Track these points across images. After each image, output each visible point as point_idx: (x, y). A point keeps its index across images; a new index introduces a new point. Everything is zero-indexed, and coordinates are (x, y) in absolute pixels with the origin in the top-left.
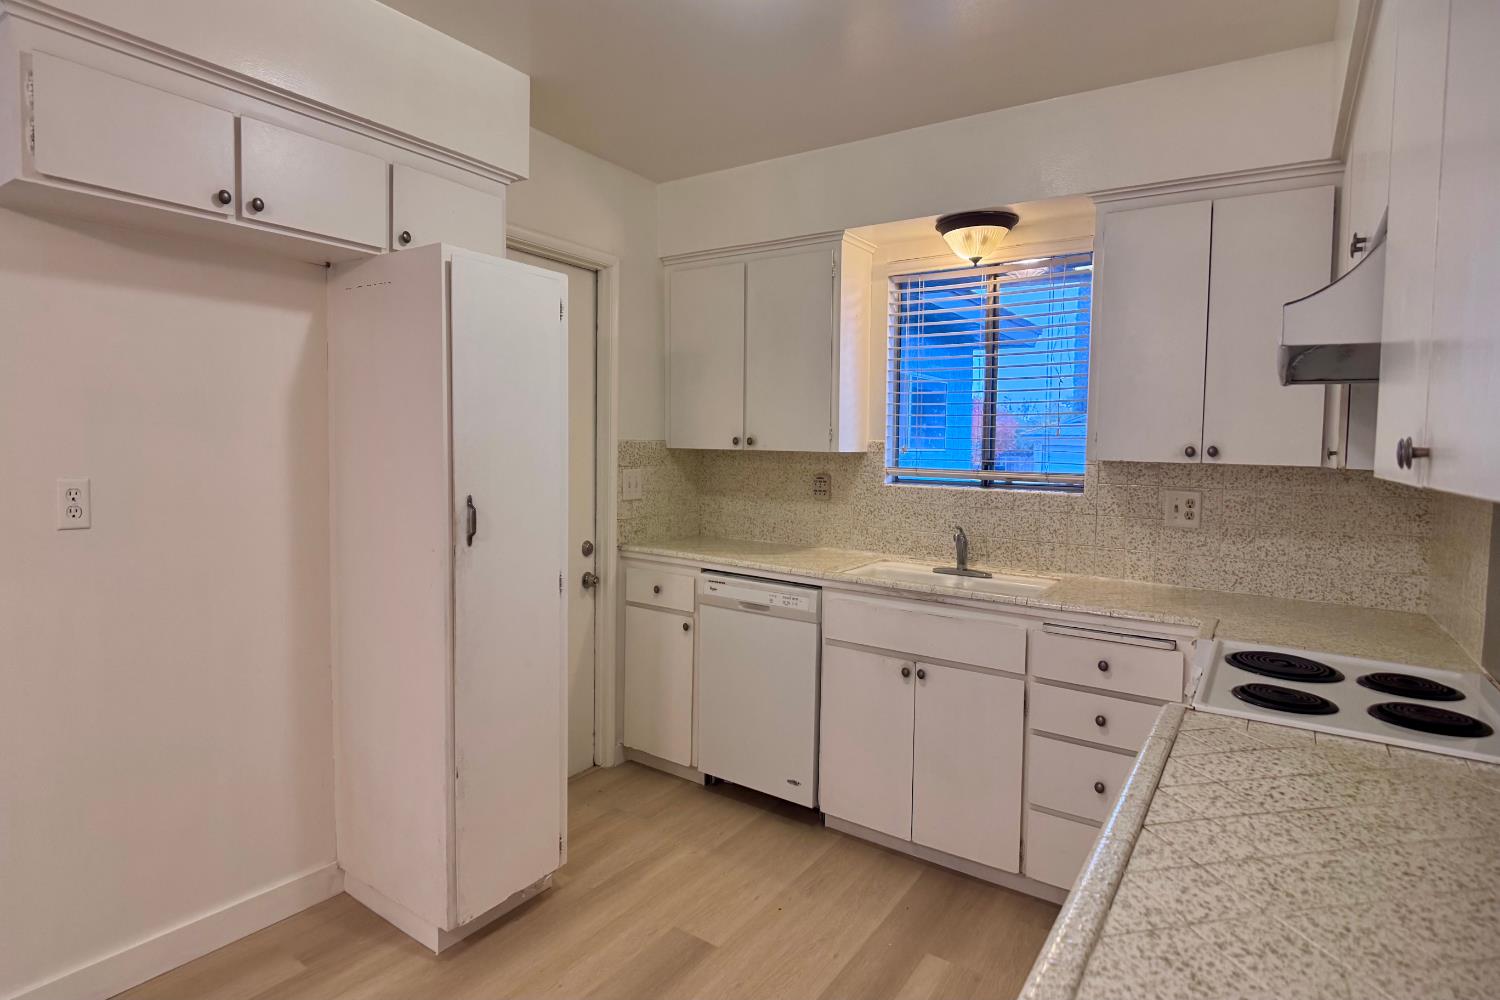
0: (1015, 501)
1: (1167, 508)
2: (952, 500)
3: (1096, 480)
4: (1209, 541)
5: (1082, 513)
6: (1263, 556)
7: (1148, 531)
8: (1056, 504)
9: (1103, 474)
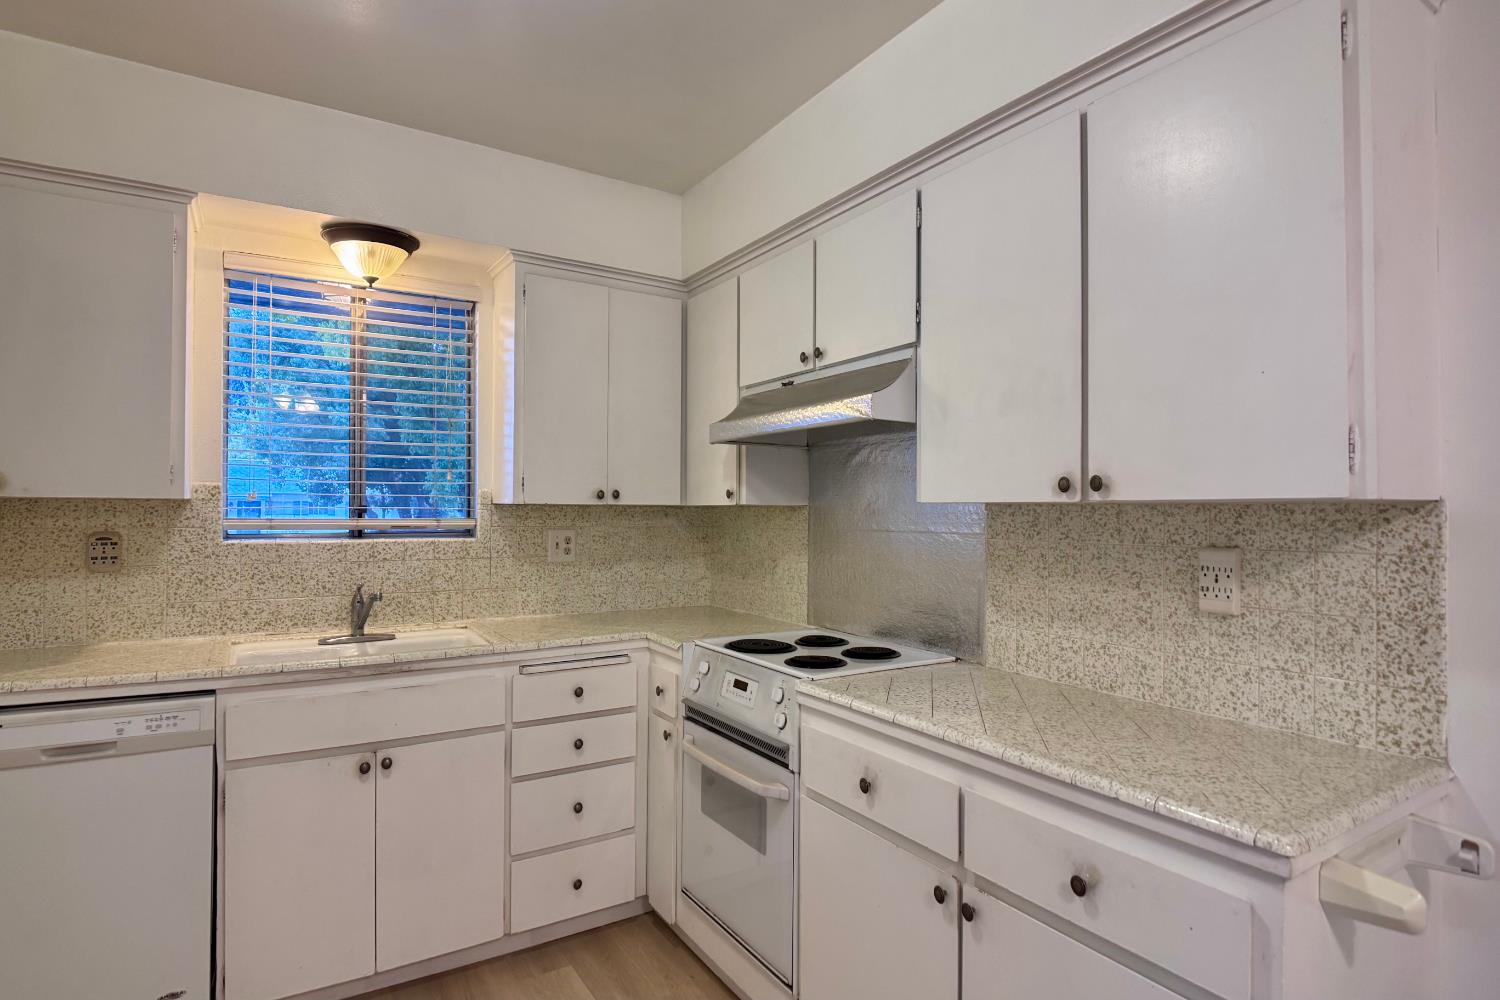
0: (406, 550)
1: (550, 544)
2: (326, 555)
3: (489, 524)
4: (582, 571)
5: (478, 558)
6: (619, 579)
7: (534, 569)
8: (451, 551)
9: (495, 518)
